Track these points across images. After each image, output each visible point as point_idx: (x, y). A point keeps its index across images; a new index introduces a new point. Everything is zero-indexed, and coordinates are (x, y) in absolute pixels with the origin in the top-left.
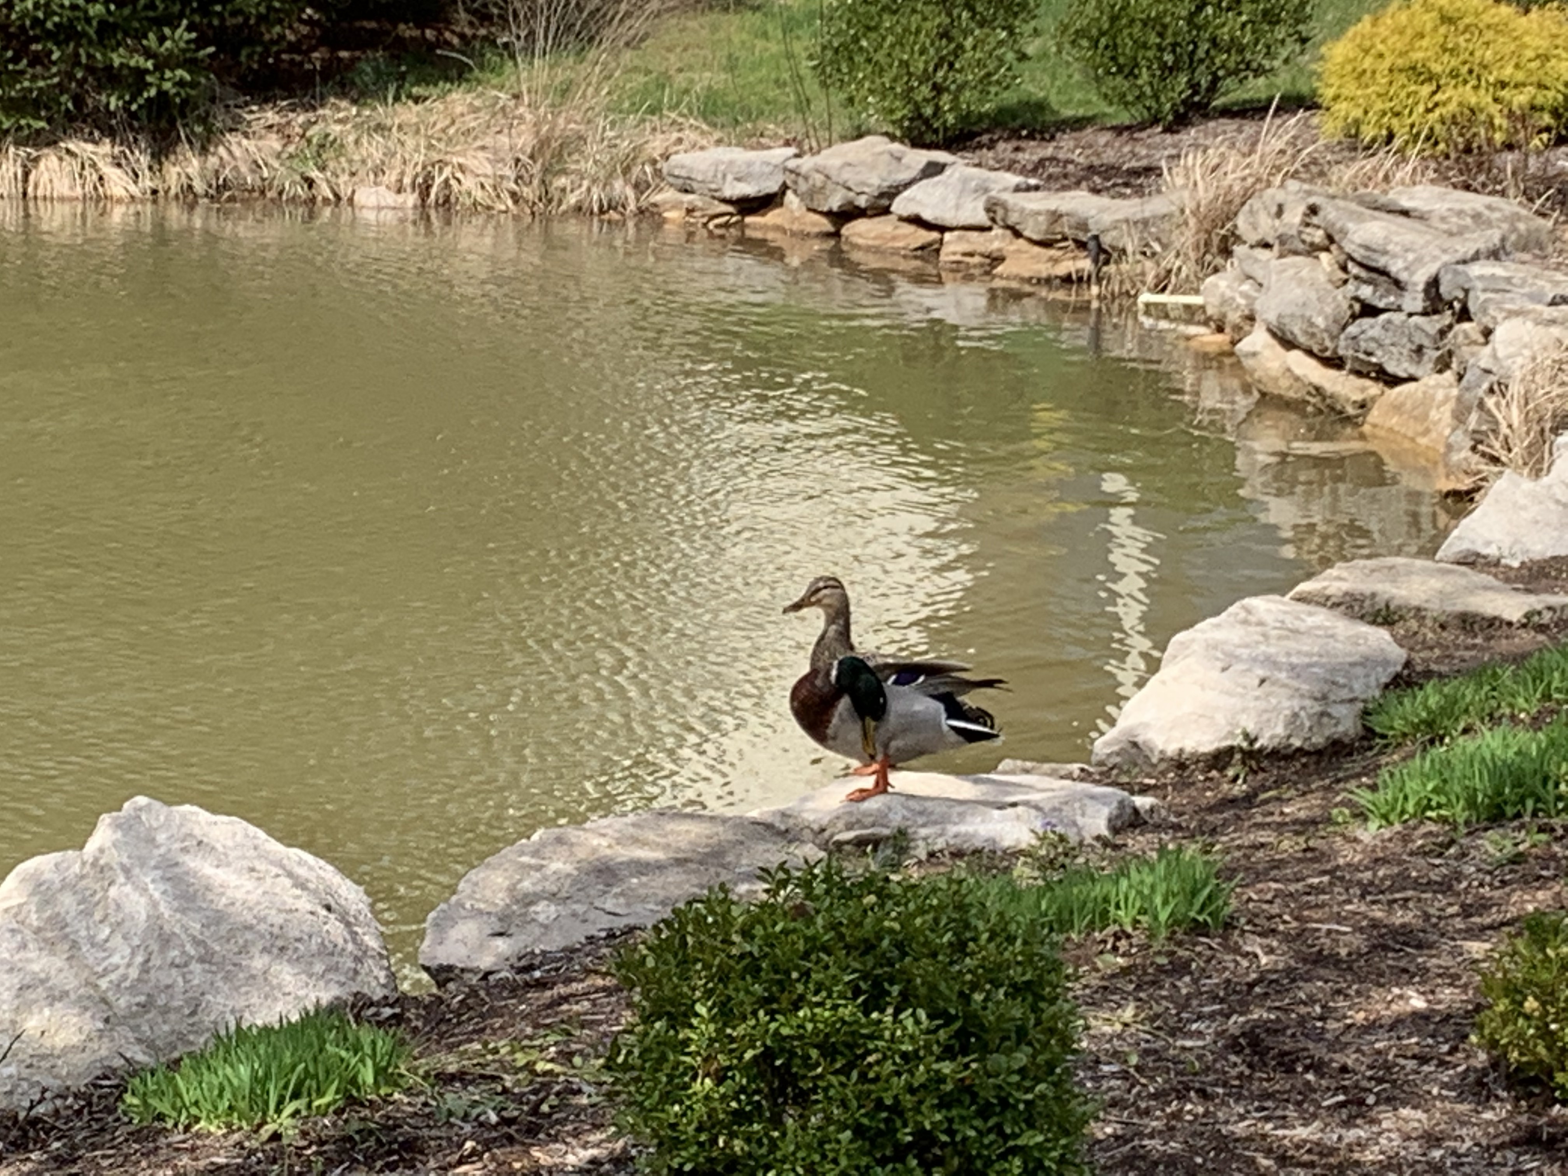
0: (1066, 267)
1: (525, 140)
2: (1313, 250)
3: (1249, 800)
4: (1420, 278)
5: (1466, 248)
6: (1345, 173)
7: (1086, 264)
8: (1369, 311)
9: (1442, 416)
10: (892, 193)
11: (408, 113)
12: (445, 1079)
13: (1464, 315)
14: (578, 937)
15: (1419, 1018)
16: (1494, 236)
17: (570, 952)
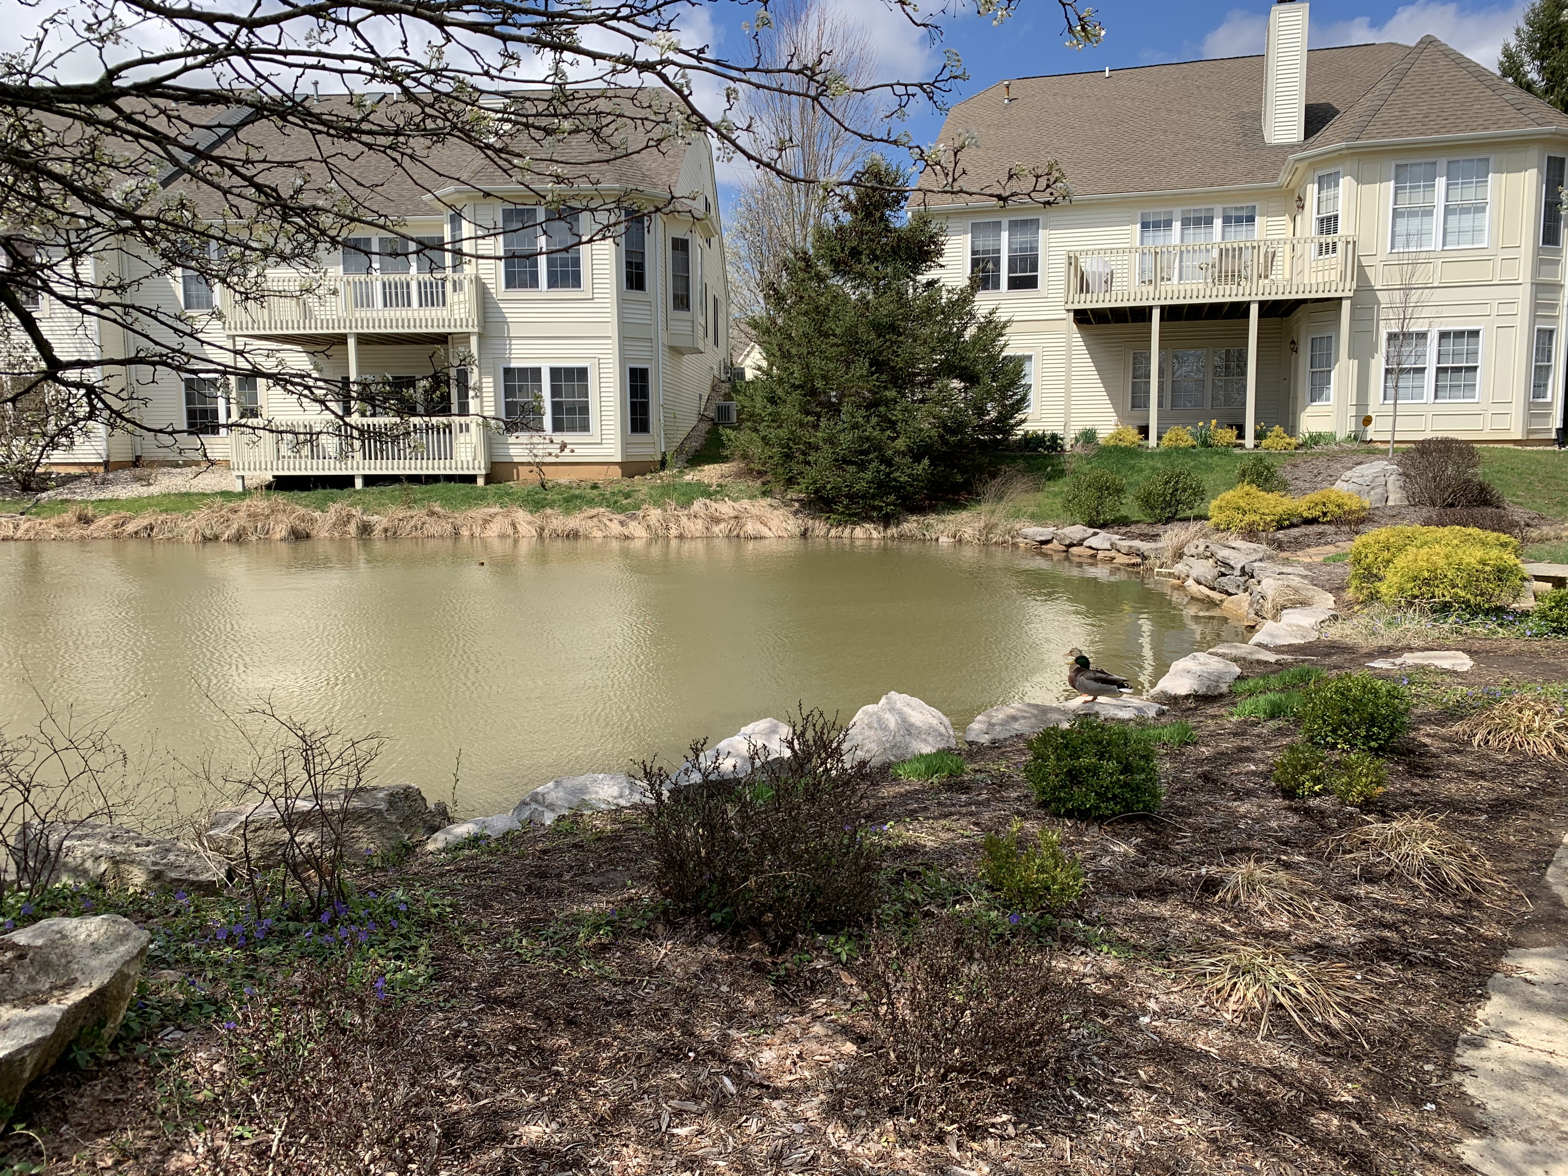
0: (1133, 561)
1: (982, 524)
2: (1207, 558)
3: (1196, 709)
4: (1239, 566)
5: (1252, 558)
6: (1216, 537)
7: (1139, 560)
8: (1223, 575)
9: (1245, 605)
10: (1084, 540)
11: (950, 517)
12: (976, 771)
13: (1252, 577)
14: (1008, 735)
15: (1254, 773)
16: (1261, 555)
17: (1006, 739)
